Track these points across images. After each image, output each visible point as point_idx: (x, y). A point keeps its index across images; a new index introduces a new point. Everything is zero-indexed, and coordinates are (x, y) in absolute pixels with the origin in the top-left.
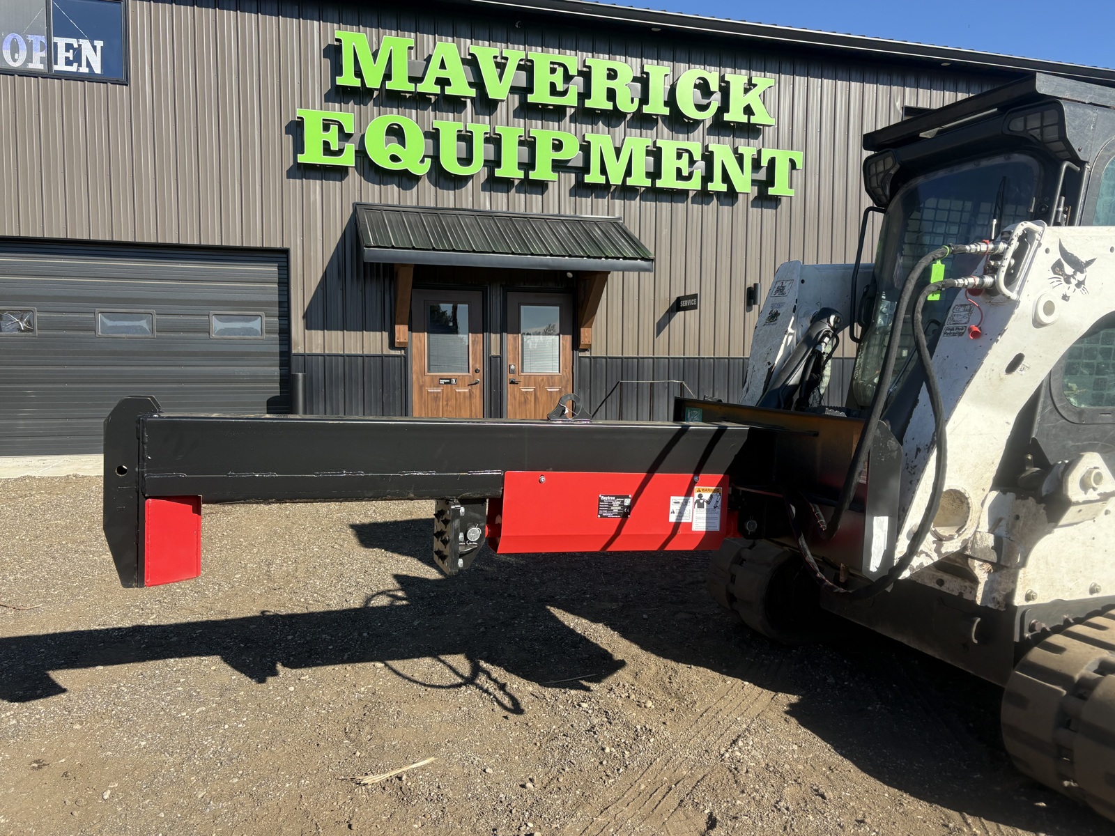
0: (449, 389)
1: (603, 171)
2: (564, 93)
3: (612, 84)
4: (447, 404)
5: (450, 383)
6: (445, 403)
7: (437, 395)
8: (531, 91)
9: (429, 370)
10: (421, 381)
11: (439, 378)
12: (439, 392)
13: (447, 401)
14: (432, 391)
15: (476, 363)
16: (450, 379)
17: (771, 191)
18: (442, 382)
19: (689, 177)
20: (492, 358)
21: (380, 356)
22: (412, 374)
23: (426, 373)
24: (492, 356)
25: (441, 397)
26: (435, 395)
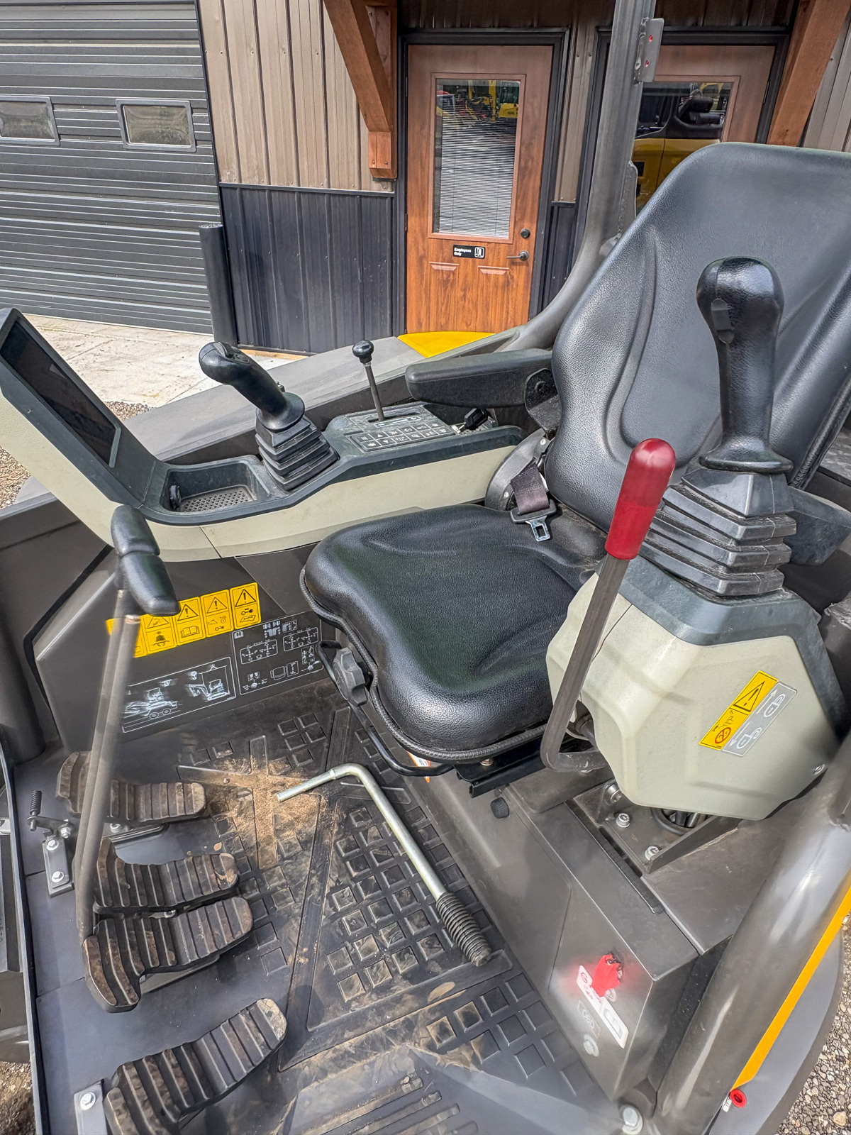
0: (470, 268)
4: (464, 296)
5: (472, 255)
6: (462, 293)
7: (449, 276)
9: (436, 227)
10: (421, 248)
11: (452, 244)
12: (450, 272)
14: (440, 268)
15: (522, 219)
16: (473, 248)
18: (458, 252)
20: (556, 208)
21: (353, 195)
22: (406, 232)
23: (430, 234)
24: (556, 204)
25: (454, 280)
26: (445, 276)
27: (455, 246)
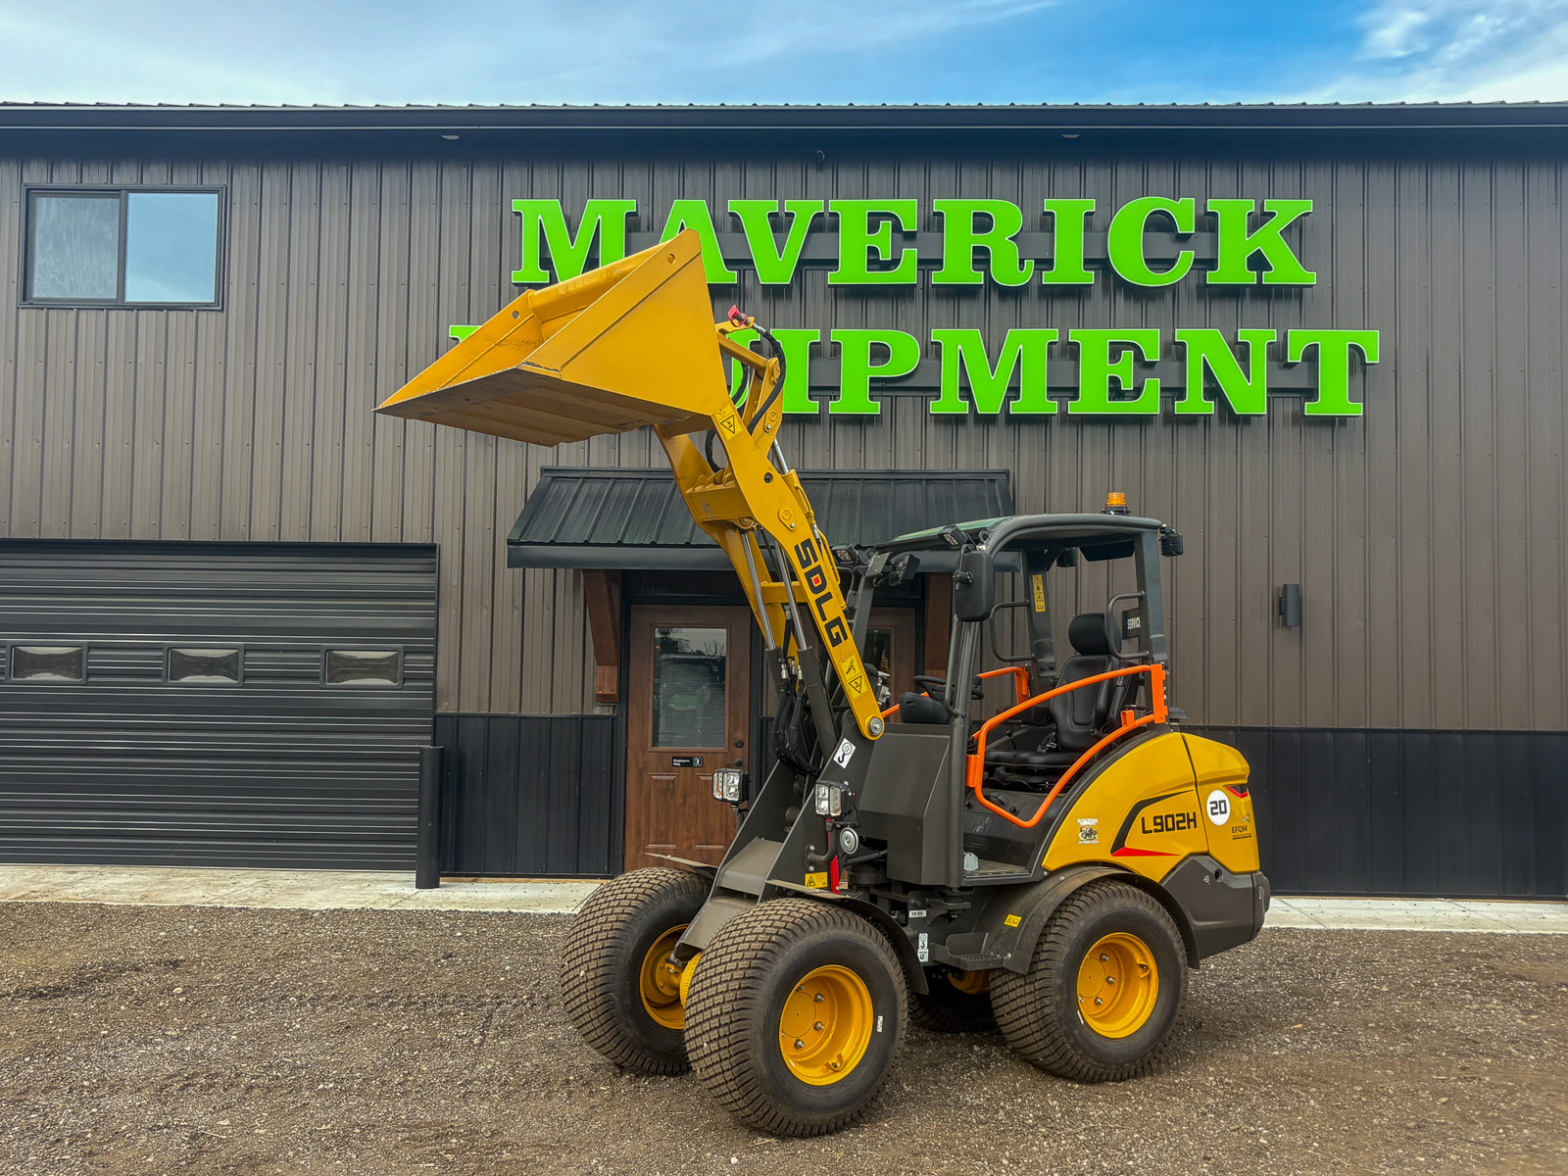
0: (688, 777)
1: (966, 392)
2: (894, 263)
3: (982, 240)
5: (690, 765)
6: (681, 800)
7: (668, 785)
8: (833, 264)
9: (655, 742)
10: (640, 761)
11: (671, 756)
12: (673, 781)
13: (684, 797)
14: (660, 778)
15: (736, 732)
16: (691, 759)
17: (1310, 409)
18: (677, 762)
19: (1137, 391)
20: (765, 722)
21: (576, 718)
22: (626, 748)
23: (650, 748)
24: (765, 718)
25: (674, 789)
26: (665, 785)
27: (674, 758)
